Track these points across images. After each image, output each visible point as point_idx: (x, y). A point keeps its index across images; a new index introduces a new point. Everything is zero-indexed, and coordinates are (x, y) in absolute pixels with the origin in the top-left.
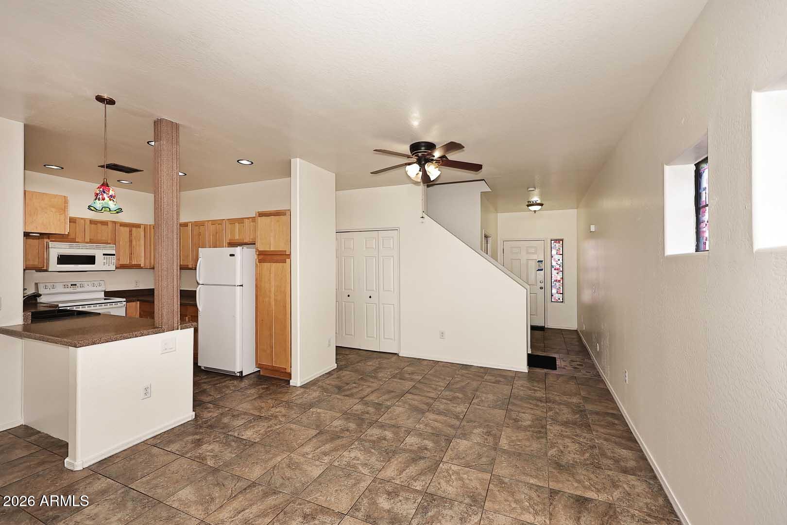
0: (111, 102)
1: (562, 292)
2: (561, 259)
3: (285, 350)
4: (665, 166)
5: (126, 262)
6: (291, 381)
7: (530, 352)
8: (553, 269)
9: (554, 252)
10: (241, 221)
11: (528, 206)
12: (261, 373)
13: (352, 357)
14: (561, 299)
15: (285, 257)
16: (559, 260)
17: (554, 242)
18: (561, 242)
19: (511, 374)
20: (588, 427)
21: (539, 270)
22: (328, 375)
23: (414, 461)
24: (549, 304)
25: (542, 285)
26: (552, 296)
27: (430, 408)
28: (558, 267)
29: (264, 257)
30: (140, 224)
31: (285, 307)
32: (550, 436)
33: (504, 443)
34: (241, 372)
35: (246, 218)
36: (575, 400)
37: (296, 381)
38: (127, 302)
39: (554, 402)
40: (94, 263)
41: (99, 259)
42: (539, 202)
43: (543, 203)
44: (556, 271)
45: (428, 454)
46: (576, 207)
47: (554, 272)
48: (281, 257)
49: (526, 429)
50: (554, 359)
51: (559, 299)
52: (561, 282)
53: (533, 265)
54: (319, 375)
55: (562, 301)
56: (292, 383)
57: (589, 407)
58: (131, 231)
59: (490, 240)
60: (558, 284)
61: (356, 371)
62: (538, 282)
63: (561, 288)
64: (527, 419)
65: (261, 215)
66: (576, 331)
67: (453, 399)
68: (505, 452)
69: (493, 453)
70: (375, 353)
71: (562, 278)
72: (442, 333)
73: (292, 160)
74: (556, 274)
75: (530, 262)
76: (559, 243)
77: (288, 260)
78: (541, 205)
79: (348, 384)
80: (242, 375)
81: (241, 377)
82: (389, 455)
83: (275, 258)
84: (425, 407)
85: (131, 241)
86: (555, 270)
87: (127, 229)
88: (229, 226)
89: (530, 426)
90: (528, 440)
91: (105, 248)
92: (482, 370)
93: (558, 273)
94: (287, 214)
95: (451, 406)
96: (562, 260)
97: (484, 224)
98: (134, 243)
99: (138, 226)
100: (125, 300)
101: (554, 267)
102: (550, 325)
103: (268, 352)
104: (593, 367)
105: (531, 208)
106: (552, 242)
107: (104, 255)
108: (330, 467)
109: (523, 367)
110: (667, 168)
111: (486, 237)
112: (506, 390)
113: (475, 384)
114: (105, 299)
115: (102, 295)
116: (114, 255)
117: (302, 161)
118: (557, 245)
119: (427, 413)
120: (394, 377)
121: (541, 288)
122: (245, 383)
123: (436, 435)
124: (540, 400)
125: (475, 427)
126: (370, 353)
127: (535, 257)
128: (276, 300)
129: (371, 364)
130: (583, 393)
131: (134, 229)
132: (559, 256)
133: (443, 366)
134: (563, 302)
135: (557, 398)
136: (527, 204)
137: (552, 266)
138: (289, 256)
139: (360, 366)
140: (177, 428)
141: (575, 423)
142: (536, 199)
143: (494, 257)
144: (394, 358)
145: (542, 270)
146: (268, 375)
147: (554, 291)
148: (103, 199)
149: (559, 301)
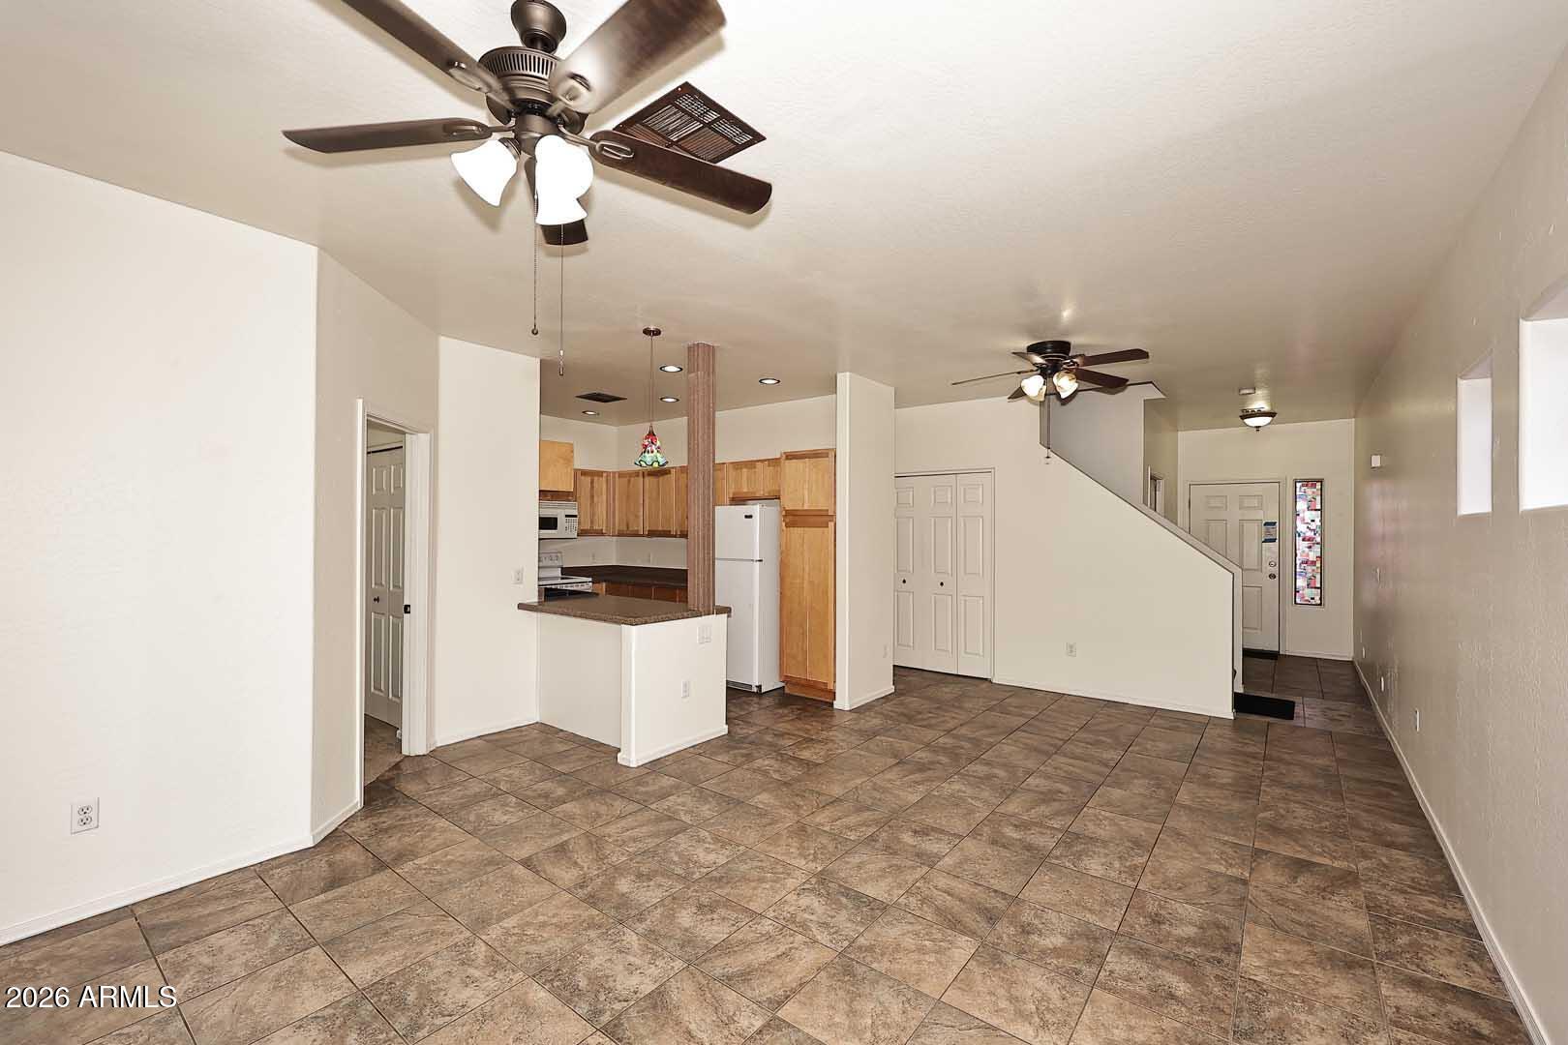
0: (657, 332)
1: (1319, 585)
2: (1318, 520)
3: (826, 657)
4: (1459, 379)
5: (587, 527)
6: (835, 702)
7: (1240, 690)
8: (1299, 540)
9: (1301, 505)
10: (751, 464)
11: (1243, 417)
12: (787, 691)
13: (914, 679)
14: (1317, 598)
15: (825, 519)
16: (1313, 521)
17: (1303, 486)
18: (1318, 486)
19: (1201, 719)
20: (1339, 795)
21: (1266, 541)
22: (883, 700)
23: (1044, 801)
24: (1290, 608)
25: (1275, 570)
26: (1296, 592)
27: (1058, 750)
28: (1310, 534)
29: (794, 519)
30: (602, 472)
31: (826, 592)
32: (1264, 798)
33: (1183, 797)
34: (759, 687)
35: (758, 461)
36: (1321, 762)
37: (842, 702)
38: (593, 583)
39: (1280, 760)
40: (555, 528)
41: (562, 522)
42: (1266, 408)
43: (1276, 411)
44: (1306, 543)
45: (1065, 797)
46: (1352, 414)
47: (1302, 545)
48: (823, 518)
49: (1222, 787)
50: (1293, 703)
51: (1313, 599)
52: (1318, 565)
53: (1254, 532)
54: (871, 700)
55: (1319, 602)
56: (837, 705)
57: (1344, 771)
58: (592, 482)
59: (1161, 484)
60: (1309, 569)
61: (929, 698)
62: (1265, 565)
63: (1318, 576)
64: (1226, 776)
65: (790, 456)
66: (1352, 662)
67: (1096, 743)
68: (1184, 807)
69: (1166, 807)
70: (949, 677)
71: (1321, 557)
72: (1071, 647)
73: (839, 376)
74: (1307, 550)
75: (1246, 525)
76: (1314, 486)
77: (831, 524)
78: (1271, 414)
79: (920, 713)
80: (760, 690)
81: (760, 694)
82: (1007, 793)
83: (812, 519)
84: (1052, 750)
85: (592, 497)
86: (1303, 540)
87: (589, 479)
88: (732, 473)
89: (1230, 784)
90: (1226, 798)
91: (566, 507)
92: (1145, 711)
93: (1310, 547)
94: (830, 456)
95: (1093, 751)
96: (1321, 521)
97: (1150, 454)
98: (596, 499)
99: (600, 474)
100: (590, 579)
101: (1302, 535)
102: (1291, 648)
103: (800, 658)
104: (1374, 720)
105: (1248, 421)
106: (1298, 485)
107: (567, 516)
108: (928, 796)
109: (1227, 712)
110: (1462, 384)
111: (1154, 479)
112: (1192, 740)
113: (1132, 728)
114: (562, 579)
115: (558, 573)
116: (575, 516)
117: (853, 375)
118: (1309, 491)
119: (1054, 756)
120: (991, 709)
121: (1272, 576)
122: (766, 702)
123: (1072, 779)
124: (1254, 756)
125: (1136, 777)
126: (944, 676)
127: (1260, 515)
128: (811, 583)
129: (947, 691)
130: (1339, 754)
131: (596, 478)
132: (1314, 512)
133: (1073, 701)
134: (1321, 604)
135: (1286, 756)
136: (1241, 414)
137: (1296, 534)
138: (833, 518)
139: (931, 691)
140: (715, 741)
141: (1313, 787)
142: (1260, 403)
143: (1170, 515)
144: (984, 685)
145: (1274, 540)
146: (796, 694)
147: (1301, 582)
148: (652, 452)
149: (1313, 602)
